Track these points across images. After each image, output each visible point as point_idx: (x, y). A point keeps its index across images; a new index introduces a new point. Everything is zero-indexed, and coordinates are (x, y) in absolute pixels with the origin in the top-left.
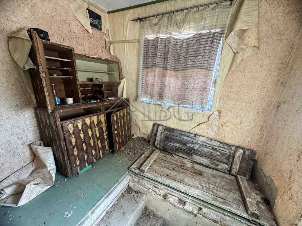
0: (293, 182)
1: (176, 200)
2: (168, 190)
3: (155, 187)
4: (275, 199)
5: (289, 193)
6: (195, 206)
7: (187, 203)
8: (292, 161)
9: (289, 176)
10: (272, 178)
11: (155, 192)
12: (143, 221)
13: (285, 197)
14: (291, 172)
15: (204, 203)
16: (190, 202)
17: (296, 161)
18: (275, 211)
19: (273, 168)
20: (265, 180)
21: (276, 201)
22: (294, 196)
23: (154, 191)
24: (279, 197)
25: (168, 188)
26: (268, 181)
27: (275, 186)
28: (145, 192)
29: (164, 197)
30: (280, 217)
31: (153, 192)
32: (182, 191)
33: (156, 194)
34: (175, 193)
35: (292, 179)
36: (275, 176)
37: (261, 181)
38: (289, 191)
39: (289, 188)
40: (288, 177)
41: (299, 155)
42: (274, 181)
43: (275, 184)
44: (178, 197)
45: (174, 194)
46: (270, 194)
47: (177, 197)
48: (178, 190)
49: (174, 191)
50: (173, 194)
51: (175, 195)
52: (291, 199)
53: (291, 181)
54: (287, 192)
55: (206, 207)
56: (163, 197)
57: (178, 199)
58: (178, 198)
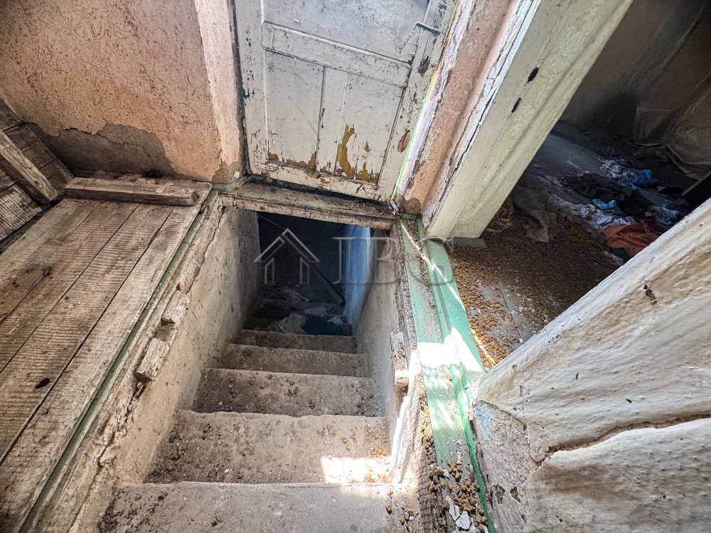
0: (165, 89)
1: (159, 347)
2: (124, 370)
3: (101, 432)
4: (162, 153)
5: (175, 117)
6: (174, 298)
7: (166, 314)
8: (125, 45)
9: (147, 85)
10: (117, 122)
11: (117, 434)
12: (197, 466)
13: (176, 131)
14: (145, 72)
15: (169, 273)
16: (164, 307)
17: (133, 39)
18: (180, 172)
19: (97, 100)
20: (106, 143)
21: (168, 155)
22: (187, 114)
23: (111, 441)
24: (165, 143)
25: (118, 371)
26: (114, 140)
27: (140, 132)
28: (110, 483)
29: (138, 393)
30: (193, 168)
31: (117, 442)
32: (136, 319)
33: (123, 427)
34: (137, 346)
35: (159, 86)
36: (120, 111)
37: (98, 156)
38: (172, 114)
39: (168, 109)
40: (149, 89)
41: (126, 18)
42: (130, 124)
43: (135, 129)
44: (147, 340)
45: (140, 351)
46: (146, 157)
47: (148, 343)
48: (130, 331)
49: (131, 348)
50: (137, 356)
51: (142, 346)
52: (186, 123)
53: (161, 92)
54: (171, 118)
55: (177, 274)
56: (138, 397)
57: (155, 340)
58: (150, 339)
